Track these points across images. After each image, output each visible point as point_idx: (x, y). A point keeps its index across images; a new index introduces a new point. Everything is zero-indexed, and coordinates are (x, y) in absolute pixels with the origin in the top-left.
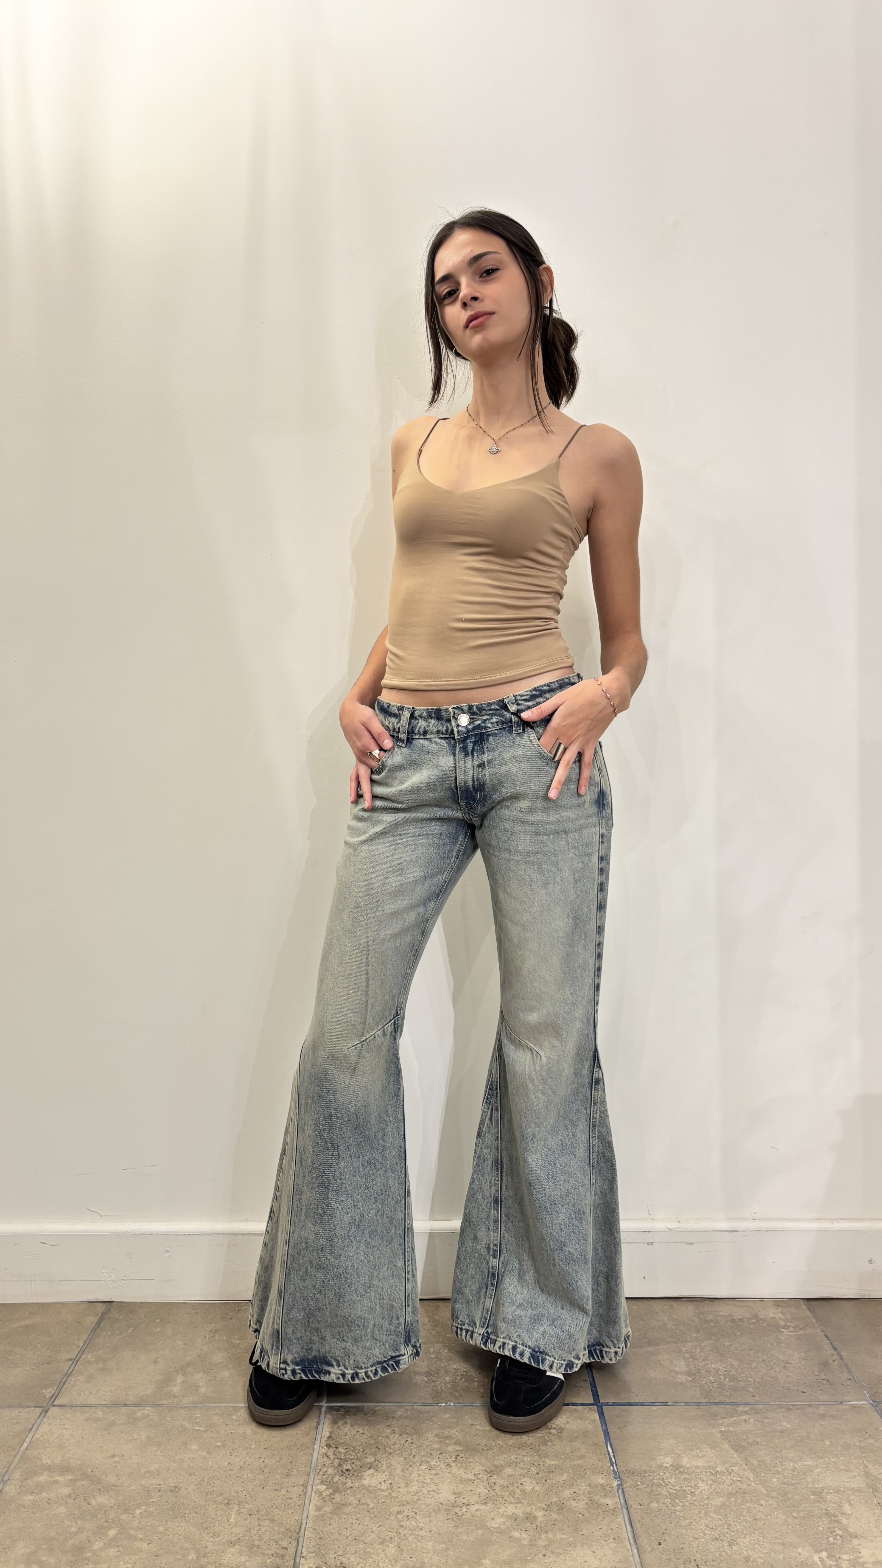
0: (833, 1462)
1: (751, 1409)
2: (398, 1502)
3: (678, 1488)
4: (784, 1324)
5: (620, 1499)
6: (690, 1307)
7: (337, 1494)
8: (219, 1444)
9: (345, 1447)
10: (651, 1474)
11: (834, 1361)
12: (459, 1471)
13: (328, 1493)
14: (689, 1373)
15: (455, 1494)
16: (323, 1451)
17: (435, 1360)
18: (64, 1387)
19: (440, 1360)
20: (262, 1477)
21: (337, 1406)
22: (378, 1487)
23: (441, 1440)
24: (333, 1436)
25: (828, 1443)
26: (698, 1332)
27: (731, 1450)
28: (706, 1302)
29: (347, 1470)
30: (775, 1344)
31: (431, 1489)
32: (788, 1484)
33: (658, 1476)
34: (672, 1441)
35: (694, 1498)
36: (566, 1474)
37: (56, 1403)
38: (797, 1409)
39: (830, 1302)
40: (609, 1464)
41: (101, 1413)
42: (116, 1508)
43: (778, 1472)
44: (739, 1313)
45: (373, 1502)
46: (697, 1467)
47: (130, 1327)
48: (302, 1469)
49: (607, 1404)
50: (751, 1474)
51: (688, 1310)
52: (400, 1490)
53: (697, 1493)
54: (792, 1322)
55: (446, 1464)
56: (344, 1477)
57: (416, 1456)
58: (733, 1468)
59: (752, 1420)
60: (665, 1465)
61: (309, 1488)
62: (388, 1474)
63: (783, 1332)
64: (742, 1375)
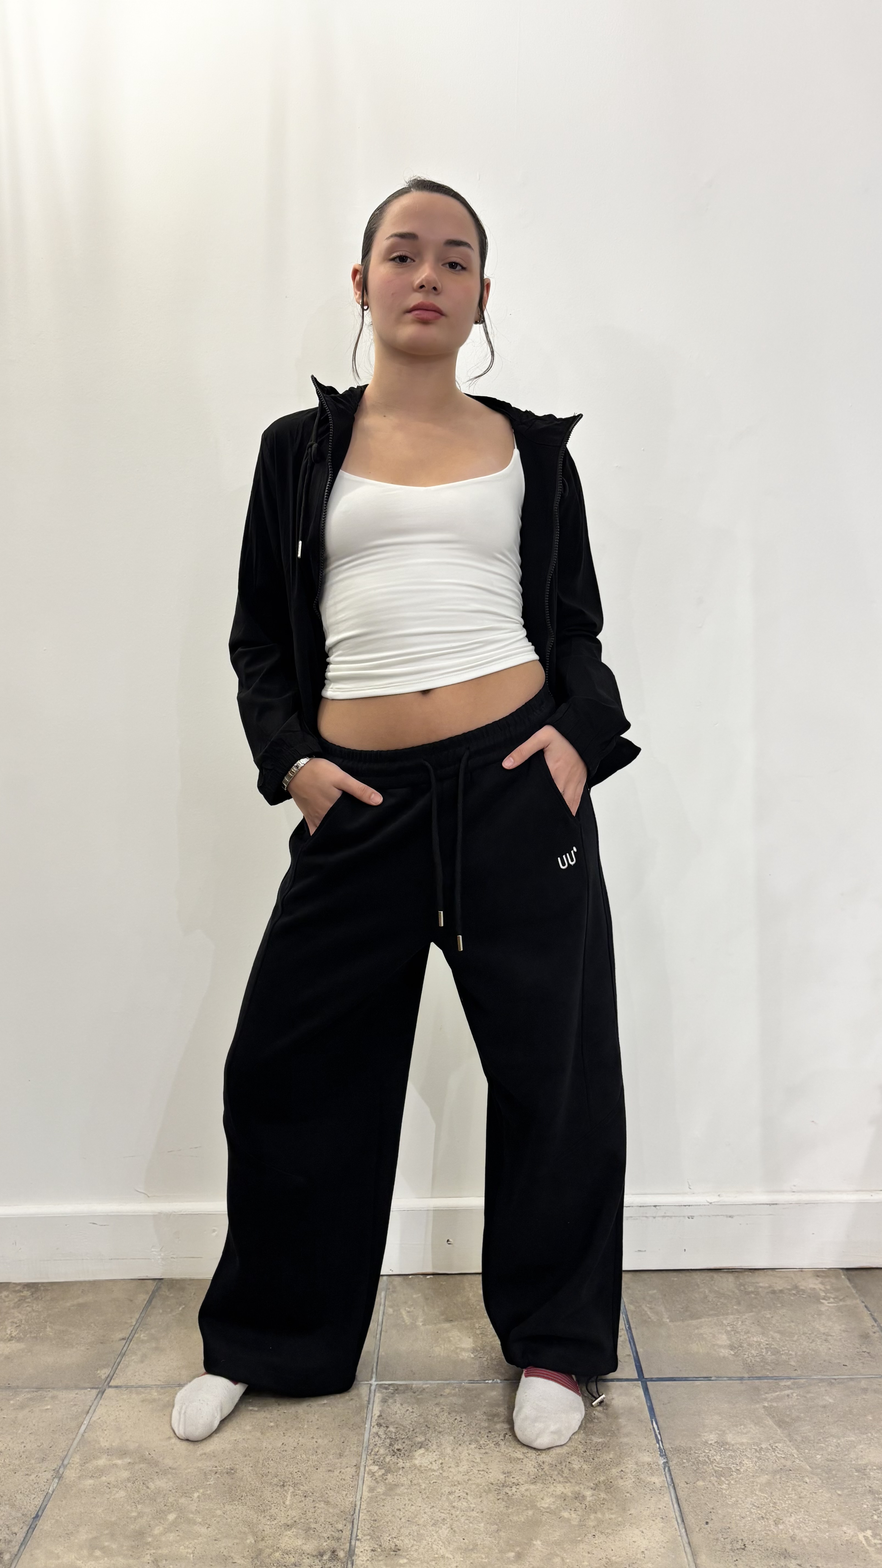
0: (876, 1437)
1: (794, 1384)
2: (449, 1482)
3: (723, 1465)
4: (824, 1294)
5: (666, 1478)
6: (731, 1278)
7: (389, 1475)
8: (272, 1424)
9: (395, 1426)
10: (696, 1452)
11: (875, 1333)
12: (508, 1449)
13: (380, 1473)
14: (732, 1347)
15: (505, 1474)
16: (374, 1430)
17: (480, 1336)
18: (119, 1367)
19: (486, 1335)
20: (314, 1457)
21: (386, 1384)
22: (429, 1467)
23: (490, 1418)
24: (382, 1414)
25: (871, 1418)
26: (739, 1303)
27: (775, 1426)
28: (747, 1273)
29: (398, 1450)
30: (816, 1316)
31: (481, 1469)
32: (831, 1461)
33: (704, 1454)
34: (716, 1417)
35: (740, 1476)
36: (613, 1453)
37: (112, 1383)
38: (839, 1383)
39: (870, 1272)
40: (655, 1441)
41: (156, 1394)
42: (174, 1491)
43: (822, 1449)
44: (779, 1284)
45: (424, 1483)
46: (742, 1444)
47: (180, 1305)
48: (355, 1449)
49: (651, 1380)
50: (795, 1451)
51: (729, 1281)
52: (450, 1469)
53: (742, 1470)
54: (831, 1293)
55: (494, 1443)
56: (396, 1456)
57: (465, 1435)
58: (777, 1445)
59: (795, 1395)
60: (710, 1442)
61: (362, 1469)
62: (438, 1453)
63: (822, 1303)
64: (784, 1349)
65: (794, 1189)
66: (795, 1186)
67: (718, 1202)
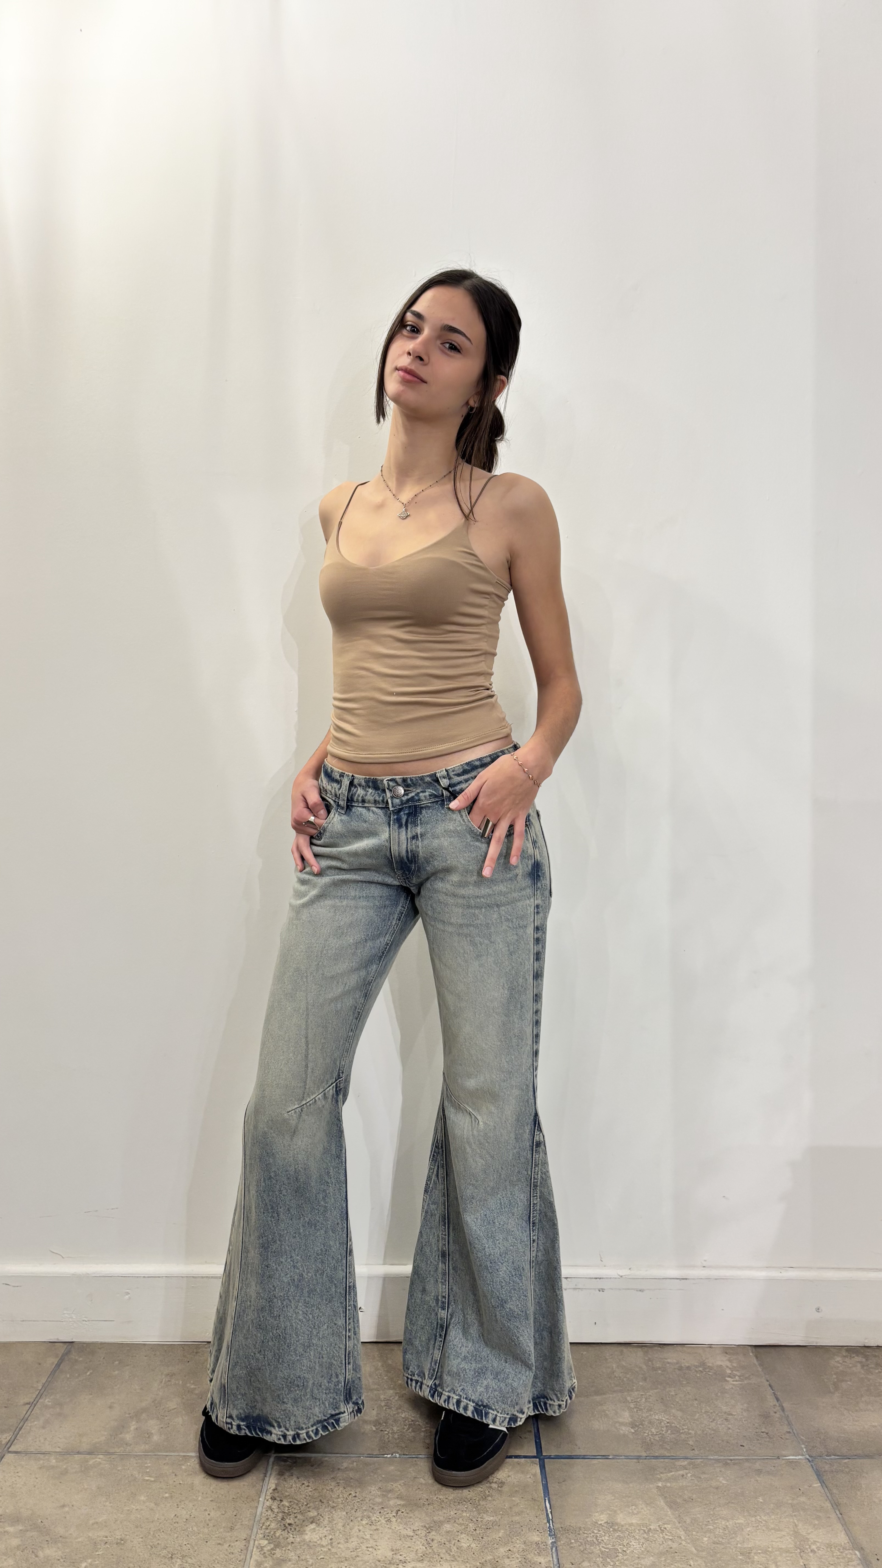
0: (764, 1520)
1: (689, 1464)
2: (336, 1558)
3: (610, 1546)
4: (730, 1372)
5: (553, 1558)
6: (640, 1353)
7: (278, 1550)
8: (167, 1495)
9: (289, 1500)
10: (585, 1532)
11: (775, 1413)
12: (399, 1526)
13: (269, 1548)
14: (633, 1425)
15: (393, 1551)
16: (268, 1504)
17: (384, 1408)
18: (20, 1432)
19: (390, 1408)
20: (206, 1530)
21: (285, 1457)
22: (318, 1542)
23: (384, 1493)
24: (278, 1488)
25: (761, 1501)
26: (645, 1379)
27: (666, 1507)
28: (656, 1348)
29: (290, 1524)
30: (719, 1394)
31: (370, 1546)
32: (718, 1543)
33: (592, 1534)
34: (609, 1497)
35: (625, 1557)
36: (503, 1531)
37: (12, 1449)
38: (734, 1464)
39: (778, 1349)
40: (545, 1521)
41: (54, 1461)
42: (62, 1560)
43: (710, 1531)
44: (688, 1360)
45: (312, 1559)
46: (631, 1525)
47: (89, 1370)
48: (246, 1523)
49: (549, 1457)
50: (683, 1533)
51: (636, 1358)
52: (339, 1545)
53: (628, 1552)
54: (738, 1371)
55: (386, 1519)
56: (286, 1531)
57: (358, 1510)
58: (666, 1526)
59: (689, 1475)
60: (599, 1523)
61: (252, 1543)
62: (329, 1529)
63: (728, 1381)
64: (684, 1427)
65: (705, 1264)
66: (705, 1261)
67: (628, 1275)
